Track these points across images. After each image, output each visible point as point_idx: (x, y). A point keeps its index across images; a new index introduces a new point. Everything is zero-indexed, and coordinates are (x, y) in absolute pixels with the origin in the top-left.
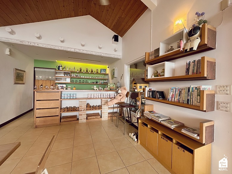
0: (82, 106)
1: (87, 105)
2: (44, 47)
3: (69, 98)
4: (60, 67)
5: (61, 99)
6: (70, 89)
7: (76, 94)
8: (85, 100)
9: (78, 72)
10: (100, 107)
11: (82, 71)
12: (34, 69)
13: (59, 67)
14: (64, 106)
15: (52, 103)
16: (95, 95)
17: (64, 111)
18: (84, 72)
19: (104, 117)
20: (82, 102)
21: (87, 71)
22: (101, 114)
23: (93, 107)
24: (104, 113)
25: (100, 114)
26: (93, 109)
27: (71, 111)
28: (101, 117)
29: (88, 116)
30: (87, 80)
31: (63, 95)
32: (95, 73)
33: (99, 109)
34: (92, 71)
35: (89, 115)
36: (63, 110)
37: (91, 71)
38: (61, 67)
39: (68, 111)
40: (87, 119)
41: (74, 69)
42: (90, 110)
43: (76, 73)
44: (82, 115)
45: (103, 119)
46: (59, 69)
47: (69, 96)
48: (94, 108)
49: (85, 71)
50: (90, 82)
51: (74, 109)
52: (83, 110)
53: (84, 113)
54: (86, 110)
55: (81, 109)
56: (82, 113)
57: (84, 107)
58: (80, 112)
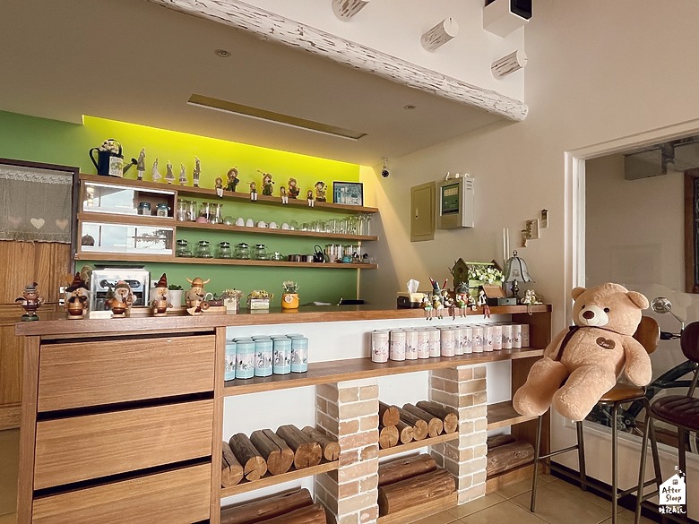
0: (354, 426)
3: (266, 371)
4: (111, 158)
8: (373, 380)
9: (220, 192)
10: (447, 423)
13: (105, 156)
17: (244, 480)
18: (255, 196)
19: (468, 481)
20: (354, 394)
21: (267, 190)
24: (468, 454)
27: (293, 468)
32: (311, 202)
33: (444, 432)
34: (294, 192)
37: (286, 191)
39: (268, 474)
40: (382, 511)
41: (196, 176)
42: (399, 443)
44: (353, 488)
45: (463, 495)
46: (103, 170)
47: (266, 352)
48: (420, 429)
51: (309, 455)
52: (359, 452)
53: (369, 476)
54: (380, 448)
55: (352, 447)
56: (357, 476)
57: (368, 431)
58: (344, 467)
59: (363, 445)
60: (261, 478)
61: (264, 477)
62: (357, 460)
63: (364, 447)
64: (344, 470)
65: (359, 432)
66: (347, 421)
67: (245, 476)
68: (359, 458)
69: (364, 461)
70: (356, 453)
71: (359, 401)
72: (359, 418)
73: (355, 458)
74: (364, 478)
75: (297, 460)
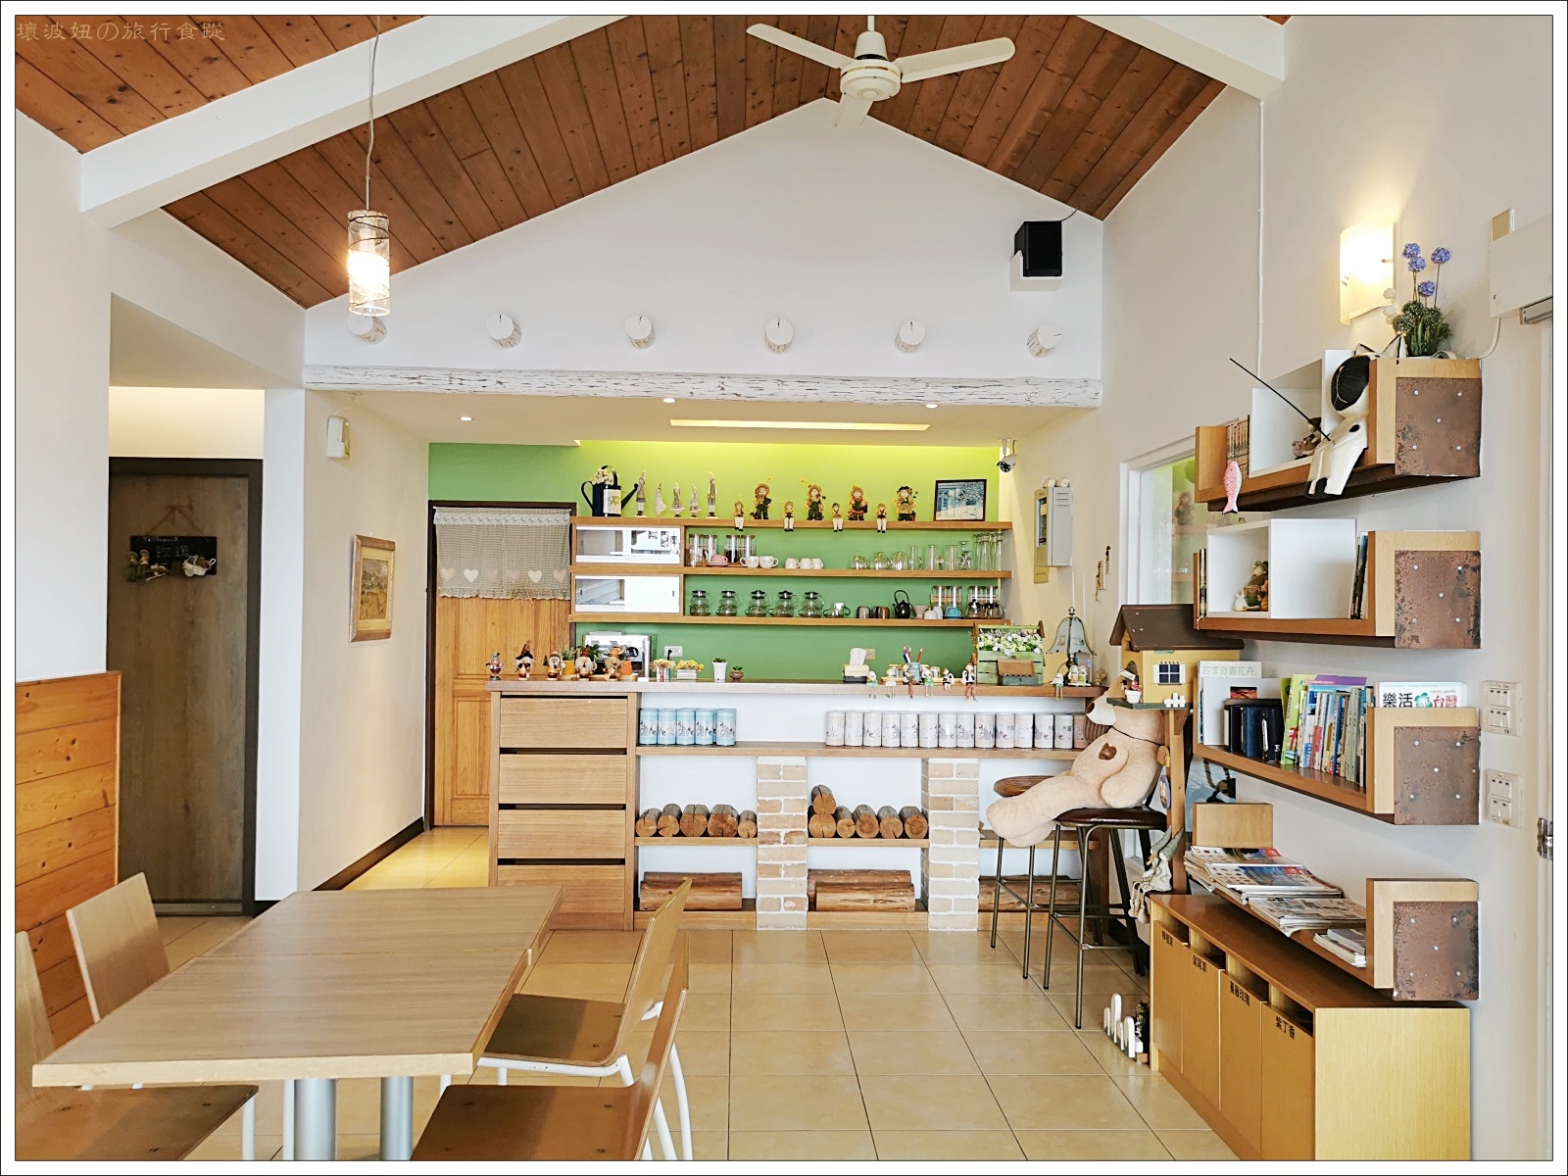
0: (774, 806)
1: (813, 797)
2: (533, 391)
3: (686, 739)
4: (606, 492)
5: (638, 744)
6: (693, 674)
7: (734, 711)
8: (800, 761)
9: (740, 522)
10: (910, 825)
11: (775, 511)
12: (432, 513)
13: (599, 489)
14: (653, 800)
15: (583, 771)
16: (873, 726)
17: (657, 834)
18: (790, 523)
19: (946, 905)
20: (775, 771)
21: (815, 512)
22: (925, 881)
23: (855, 817)
24: (946, 871)
25: (916, 881)
26: (856, 835)
27: (706, 834)
28: (923, 905)
29: (822, 882)
30: (812, 587)
31: (648, 720)
32: (881, 524)
33: (904, 836)
34: (859, 509)
35: (831, 879)
36: (653, 828)
37: (846, 508)
38: (615, 487)
39: (680, 834)
40: (813, 906)
41: (712, 501)
42: (836, 835)
43: (722, 534)
44: (774, 871)
45: (936, 920)
46: (597, 508)
47: (687, 723)
48: (866, 825)
49: (802, 510)
50: (839, 606)
51: (723, 825)
52: (783, 835)
53: (795, 862)
54: (810, 836)
55: (773, 827)
56: (779, 859)
57: (794, 814)
58: (763, 846)
59: (786, 827)
60: (674, 836)
61: (677, 835)
62: (779, 842)
63: (788, 831)
64: (764, 849)
65: (782, 813)
66: (767, 799)
67: (658, 830)
68: (782, 840)
69: (788, 845)
70: (778, 835)
71: (782, 781)
72: (782, 799)
73: (777, 839)
74: (789, 863)
75: (711, 828)
